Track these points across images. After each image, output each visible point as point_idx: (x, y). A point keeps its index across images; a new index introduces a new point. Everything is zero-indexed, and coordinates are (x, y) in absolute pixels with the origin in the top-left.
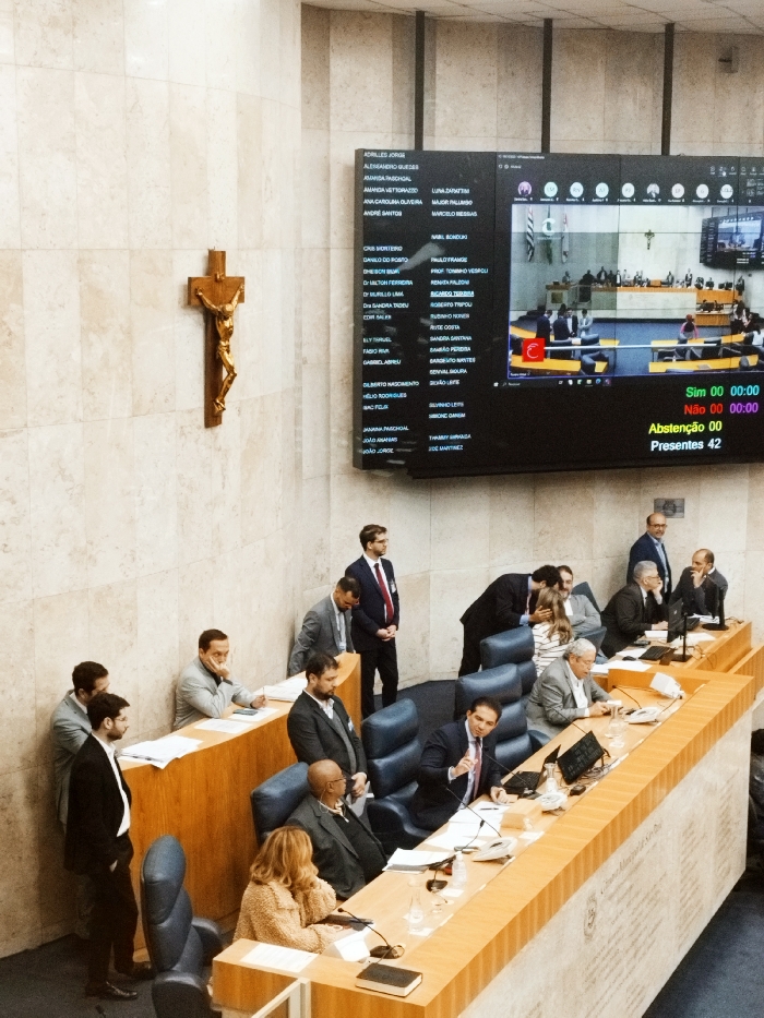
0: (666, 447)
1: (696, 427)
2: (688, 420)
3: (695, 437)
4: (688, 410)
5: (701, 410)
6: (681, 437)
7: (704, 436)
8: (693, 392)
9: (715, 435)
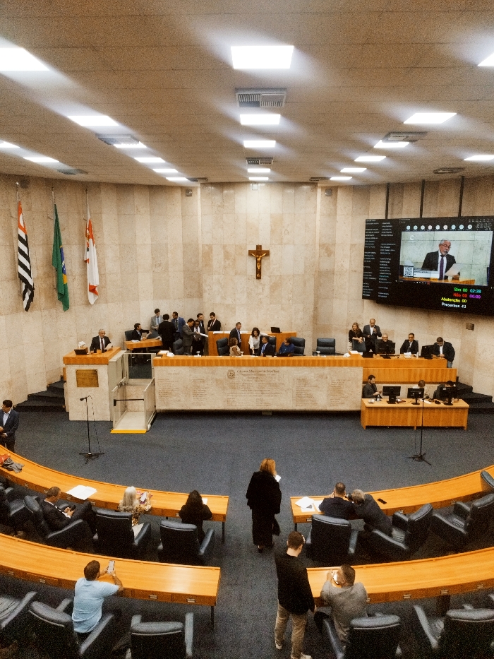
0: (446, 305)
1: (457, 300)
2: (455, 298)
3: (457, 303)
4: (455, 295)
5: (460, 296)
6: (452, 303)
7: (461, 304)
8: (456, 289)
9: (464, 304)
